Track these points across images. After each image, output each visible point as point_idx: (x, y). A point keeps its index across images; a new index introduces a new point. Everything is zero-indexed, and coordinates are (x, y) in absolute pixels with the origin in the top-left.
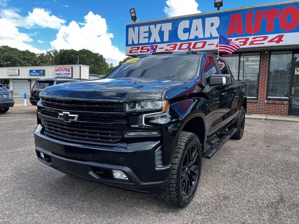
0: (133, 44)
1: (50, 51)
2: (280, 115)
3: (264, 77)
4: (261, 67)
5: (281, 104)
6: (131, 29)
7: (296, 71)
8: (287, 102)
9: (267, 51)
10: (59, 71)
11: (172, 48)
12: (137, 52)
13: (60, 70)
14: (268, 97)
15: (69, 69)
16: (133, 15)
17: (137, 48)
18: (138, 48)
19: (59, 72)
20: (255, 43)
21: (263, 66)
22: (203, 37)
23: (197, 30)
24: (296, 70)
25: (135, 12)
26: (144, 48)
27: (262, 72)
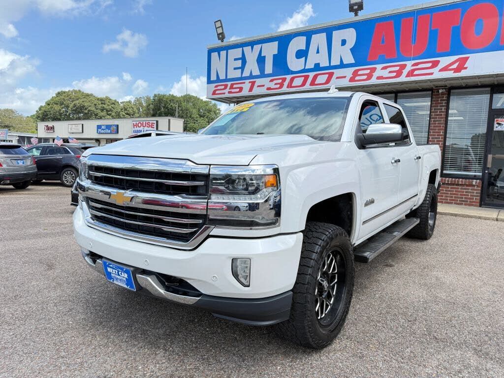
0: (218, 80)
1: (140, 98)
2: (465, 205)
3: (438, 135)
4: (433, 118)
5: (467, 185)
6: (214, 55)
7: (496, 125)
8: (478, 181)
9: (442, 89)
10: (139, 127)
11: (278, 86)
12: (224, 93)
13: (140, 125)
14: (444, 172)
15: (152, 123)
16: (220, 31)
17: (223, 87)
18: (226, 86)
19: (138, 129)
20: (416, 72)
21: (435, 115)
22: (328, 65)
23: (318, 52)
24: (495, 123)
25: (222, 26)
26: (235, 86)
27: (434, 127)
